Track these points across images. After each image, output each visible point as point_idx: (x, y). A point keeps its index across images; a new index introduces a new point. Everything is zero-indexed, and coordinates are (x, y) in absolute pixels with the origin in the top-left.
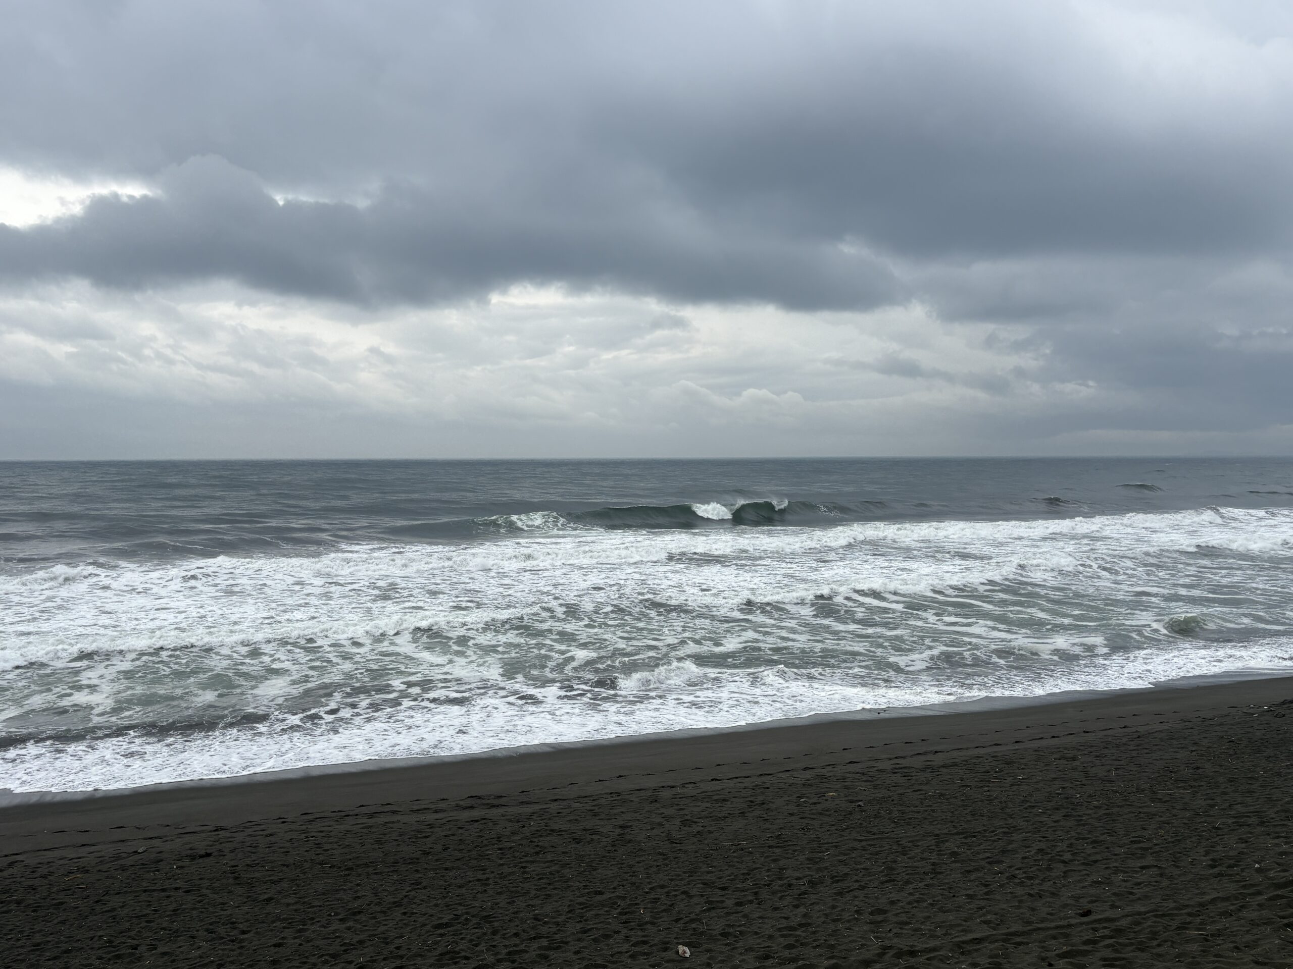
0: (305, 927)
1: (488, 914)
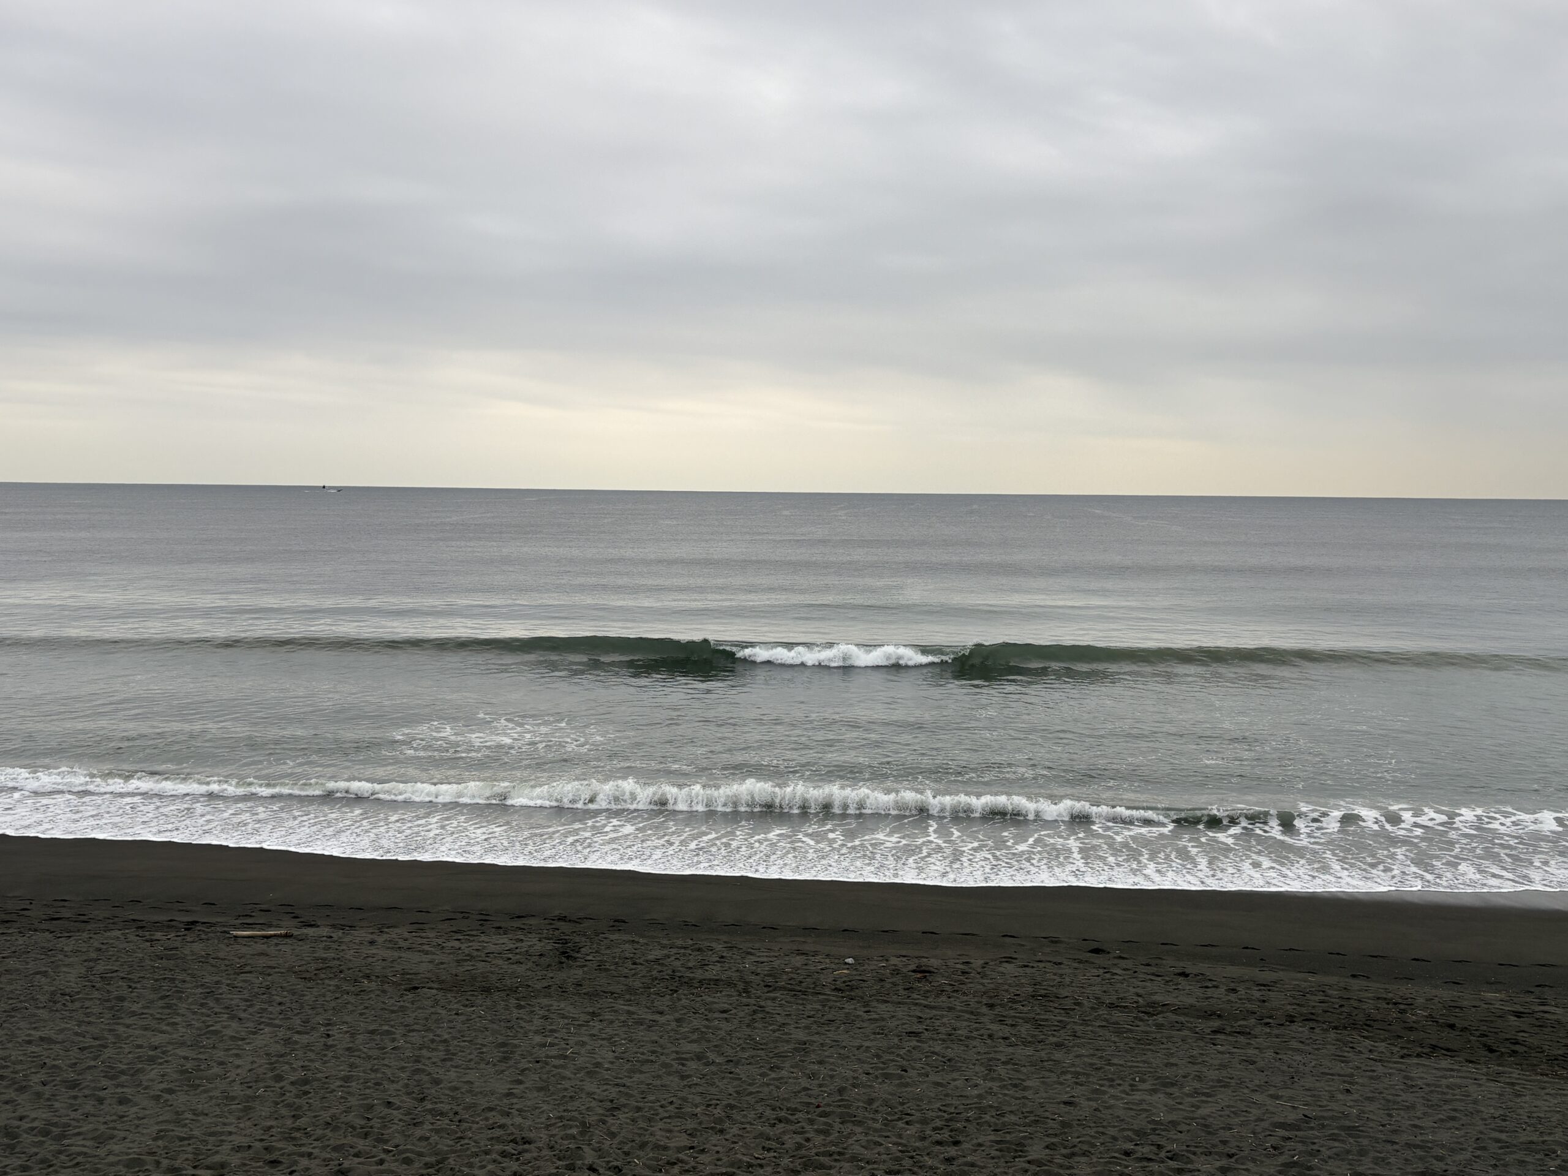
0: (1103, 1088)
1: (1352, 1124)
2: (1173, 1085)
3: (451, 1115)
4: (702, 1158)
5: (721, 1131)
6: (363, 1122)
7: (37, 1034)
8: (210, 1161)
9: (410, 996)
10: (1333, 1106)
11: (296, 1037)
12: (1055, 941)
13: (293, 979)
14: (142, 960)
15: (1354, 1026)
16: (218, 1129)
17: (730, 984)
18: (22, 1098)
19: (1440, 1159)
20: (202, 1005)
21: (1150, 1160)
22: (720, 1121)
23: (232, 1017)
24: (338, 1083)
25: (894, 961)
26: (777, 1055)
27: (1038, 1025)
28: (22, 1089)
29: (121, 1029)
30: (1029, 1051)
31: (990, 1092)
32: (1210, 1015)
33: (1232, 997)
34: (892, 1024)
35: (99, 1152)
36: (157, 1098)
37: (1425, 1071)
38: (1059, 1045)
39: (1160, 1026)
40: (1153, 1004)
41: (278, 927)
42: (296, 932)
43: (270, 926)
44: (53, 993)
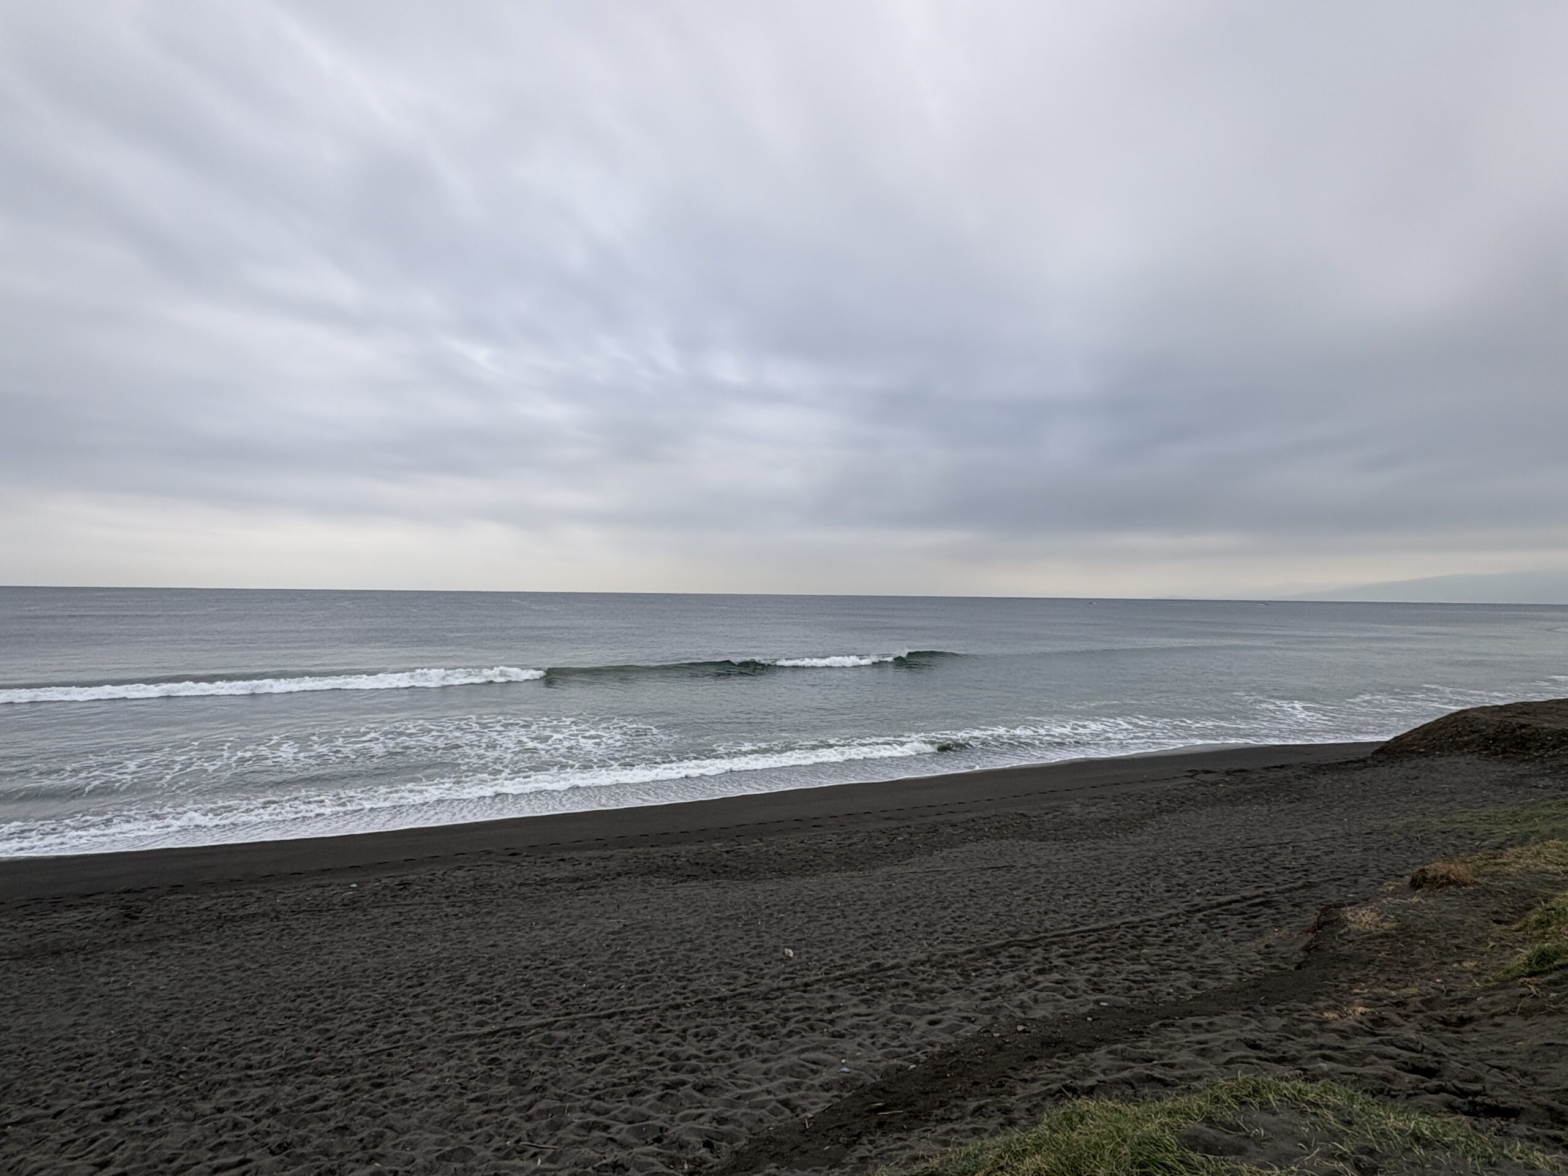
2: (553, 923)
4: (238, 1034)
5: (254, 1013)
10: (639, 917)
12: (489, 853)
15: (651, 872)
17: (265, 915)
19: (688, 933)
21: (539, 968)
22: (254, 1006)
25: (384, 881)
26: (299, 955)
27: (475, 903)
30: (470, 920)
31: (445, 949)
32: (575, 880)
33: (589, 868)
34: (381, 920)
37: (682, 890)
38: (488, 913)
39: (548, 891)
40: (544, 880)
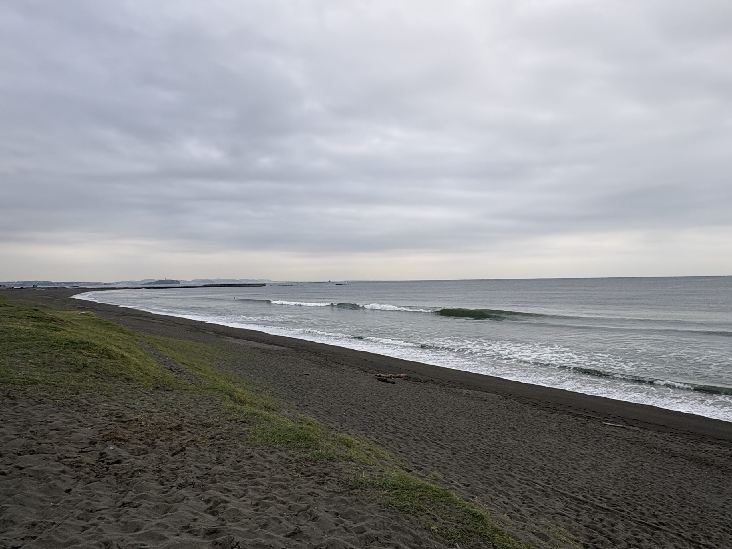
3: (697, 508)
6: (660, 500)
7: (546, 441)
8: (605, 496)
9: (674, 459)
11: (630, 463)
13: (626, 442)
14: (575, 425)
16: (607, 486)
18: (544, 459)
20: (596, 444)
23: (607, 451)
24: (649, 483)
28: (544, 456)
29: (571, 446)
35: (569, 482)
36: (585, 470)
41: (619, 424)
42: (626, 427)
43: (616, 423)
44: (549, 430)
